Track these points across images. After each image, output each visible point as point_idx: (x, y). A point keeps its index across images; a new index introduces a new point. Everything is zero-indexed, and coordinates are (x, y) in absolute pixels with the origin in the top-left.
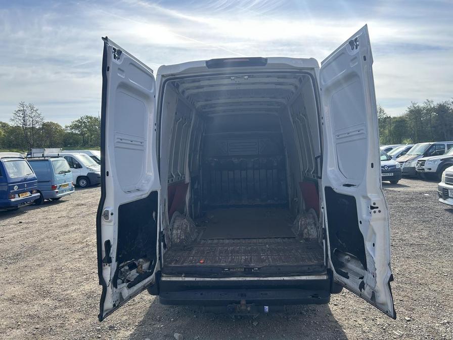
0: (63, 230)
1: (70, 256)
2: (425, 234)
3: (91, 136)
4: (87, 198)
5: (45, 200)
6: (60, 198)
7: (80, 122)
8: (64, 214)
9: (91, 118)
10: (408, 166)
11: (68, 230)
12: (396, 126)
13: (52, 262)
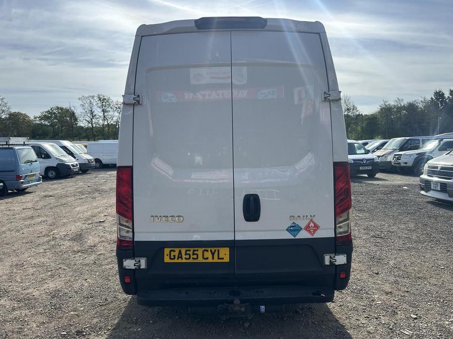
0: (27, 223)
1: (34, 250)
2: (412, 225)
3: (62, 127)
4: (56, 189)
5: (9, 191)
6: (26, 189)
7: (51, 113)
8: (30, 205)
9: (62, 109)
10: (384, 160)
11: (33, 222)
12: (368, 123)
13: (12, 257)
